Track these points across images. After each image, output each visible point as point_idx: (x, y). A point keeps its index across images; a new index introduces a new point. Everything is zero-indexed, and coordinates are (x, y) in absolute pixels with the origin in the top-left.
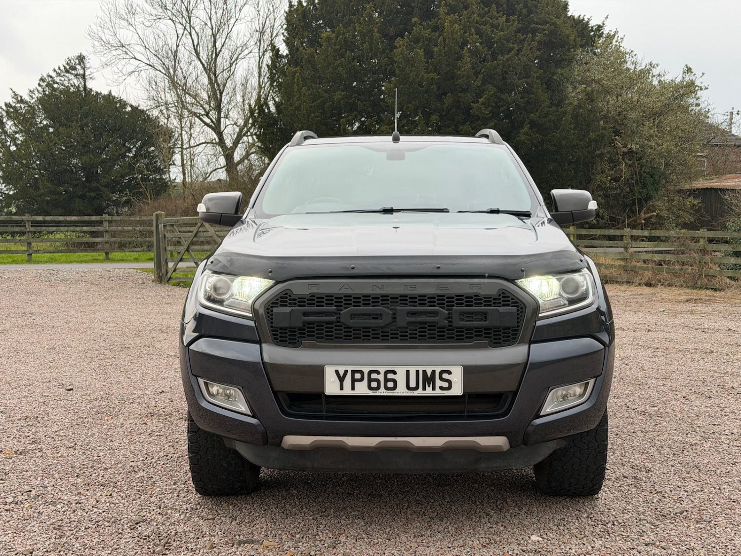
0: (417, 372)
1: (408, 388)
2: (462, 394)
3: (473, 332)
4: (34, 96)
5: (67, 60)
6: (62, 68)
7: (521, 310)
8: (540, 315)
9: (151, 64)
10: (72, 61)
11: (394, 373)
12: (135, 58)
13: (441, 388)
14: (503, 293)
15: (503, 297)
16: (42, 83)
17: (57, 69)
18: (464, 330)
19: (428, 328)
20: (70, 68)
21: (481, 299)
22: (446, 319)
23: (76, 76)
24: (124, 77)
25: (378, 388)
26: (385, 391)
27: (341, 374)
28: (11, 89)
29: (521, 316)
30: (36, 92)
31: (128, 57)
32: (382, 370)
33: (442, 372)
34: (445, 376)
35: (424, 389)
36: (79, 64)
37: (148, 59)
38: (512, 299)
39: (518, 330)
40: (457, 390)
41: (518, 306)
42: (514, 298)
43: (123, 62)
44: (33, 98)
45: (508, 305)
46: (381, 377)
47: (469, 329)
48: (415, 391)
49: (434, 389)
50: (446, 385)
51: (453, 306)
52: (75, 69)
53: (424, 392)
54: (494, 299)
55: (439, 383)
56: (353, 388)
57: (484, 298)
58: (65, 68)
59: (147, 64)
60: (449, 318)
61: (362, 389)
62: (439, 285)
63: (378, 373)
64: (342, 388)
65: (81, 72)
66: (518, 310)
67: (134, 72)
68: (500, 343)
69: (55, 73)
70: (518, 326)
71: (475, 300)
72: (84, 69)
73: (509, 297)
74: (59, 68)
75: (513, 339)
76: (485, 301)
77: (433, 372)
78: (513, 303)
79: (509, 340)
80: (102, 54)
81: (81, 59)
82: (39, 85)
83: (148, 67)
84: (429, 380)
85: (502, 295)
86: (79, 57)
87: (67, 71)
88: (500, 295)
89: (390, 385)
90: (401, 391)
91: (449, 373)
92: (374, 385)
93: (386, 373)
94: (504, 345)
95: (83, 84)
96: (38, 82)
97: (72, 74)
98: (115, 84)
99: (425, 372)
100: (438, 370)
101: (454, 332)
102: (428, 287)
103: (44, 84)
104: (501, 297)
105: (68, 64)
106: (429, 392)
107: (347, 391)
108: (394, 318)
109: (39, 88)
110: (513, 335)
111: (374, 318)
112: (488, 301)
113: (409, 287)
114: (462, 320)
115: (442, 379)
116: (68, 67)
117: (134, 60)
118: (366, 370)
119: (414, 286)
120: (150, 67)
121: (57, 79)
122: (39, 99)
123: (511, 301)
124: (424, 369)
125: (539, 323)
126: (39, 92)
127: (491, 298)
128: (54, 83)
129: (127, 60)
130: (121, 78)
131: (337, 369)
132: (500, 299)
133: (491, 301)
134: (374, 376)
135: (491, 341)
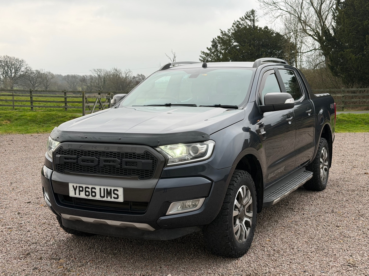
0: (104, 189)
1: (101, 196)
2: (123, 201)
3: (131, 171)
4: (230, 32)
5: (246, 13)
6: (244, 17)
7: (155, 162)
8: (168, 165)
9: (288, 11)
10: (249, 13)
11: (95, 189)
12: (281, 9)
13: (114, 198)
14: (146, 153)
15: (146, 155)
16: (234, 25)
17: (241, 18)
18: (127, 170)
19: (112, 168)
20: (247, 17)
21: (136, 156)
22: (119, 164)
23: (250, 20)
24: (275, 19)
25: (89, 195)
26: (92, 197)
27: (75, 187)
28: (220, 30)
29: (155, 165)
30: (231, 30)
31: (277, 9)
32: (90, 187)
33: (114, 190)
34: (116, 192)
35: (107, 198)
36: (252, 15)
37: (287, 9)
38: (151, 156)
39: (153, 172)
40: (121, 199)
41: (153, 160)
42: (152, 155)
43: (275, 11)
44: (230, 33)
45: (149, 159)
46: (90, 190)
47: (130, 170)
48: (103, 198)
49: (111, 198)
50: (116, 196)
51: (123, 158)
52: (250, 17)
53: (107, 199)
54: (142, 156)
55: (113, 195)
56: (79, 195)
57: (138, 155)
58: (245, 16)
59: (286, 11)
60: (121, 164)
61: (83, 195)
62: (119, 147)
63: (89, 188)
64: (75, 194)
65: (253, 18)
66: (153, 162)
67: (279, 16)
68: (144, 177)
69: (241, 20)
70: (153, 170)
71: (133, 155)
72: (254, 17)
73: (149, 155)
74: (242, 17)
75: (150, 176)
76: (137, 157)
77: (111, 190)
78: (151, 158)
79: (148, 177)
80: (264, 8)
81: (253, 12)
82: (233, 26)
83: (287, 13)
84: (109, 193)
85: (146, 154)
86: (252, 11)
87: (246, 18)
88: (145, 154)
89: (94, 194)
90: (98, 198)
91: (117, 191)
92: (87, 193)
93: (92, 188)
94: (146, 179)
95: (253, 24)
96: (232, 25)
97: (248, 19)
98: (270, 23)
99: (107, 189)
100: (113, 189)
101: (123, 171)
102: (114, 148)
103: (235, 26)
104: (145, 155)
105: (247, 15)
106: (109, 199)
107: (77, 196)
108: (99, 162)
109: (233, 28)
110: (150, 174)
111: (91, 162)
112: (139, 156)
113: (106, 148)
114: (126, 165)
115: (114, 194)
116: (246, 16)
117: (280, 10)
118: (84, 186)
119: (108, 148)
120: (288, 13)
121: (241, 22)
122: (233, 34)
123: (150, 157)
124: (107, 188)
125: (166, 169)
126: (233, 30)
127: (140, 155)
128: (240, 25)
129: (276, 10)
130: (273, 20)
131: (73, 185)
132: (145, 156)
133: (140, 157)
134: (87, 189)
135: (140, 176)
